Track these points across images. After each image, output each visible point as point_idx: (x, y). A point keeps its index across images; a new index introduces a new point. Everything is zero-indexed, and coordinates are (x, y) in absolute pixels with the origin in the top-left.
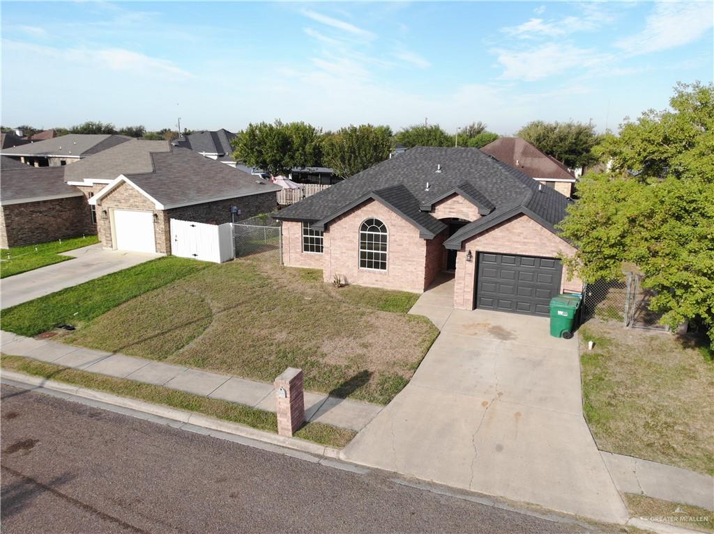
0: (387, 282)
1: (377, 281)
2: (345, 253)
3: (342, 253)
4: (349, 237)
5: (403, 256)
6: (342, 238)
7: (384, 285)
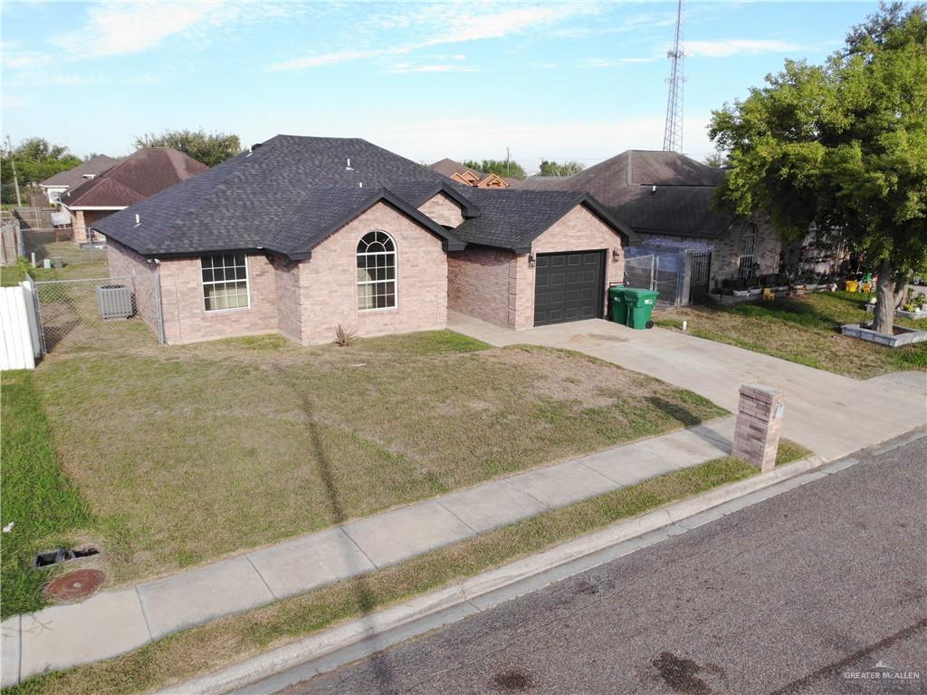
0: (401, 323)
1: (386, 325)
2: (336, 291)
3: (331, 292)
4: (341, 265)
5: (420, 282)
6: (330, 269)
7: (396, 329)
